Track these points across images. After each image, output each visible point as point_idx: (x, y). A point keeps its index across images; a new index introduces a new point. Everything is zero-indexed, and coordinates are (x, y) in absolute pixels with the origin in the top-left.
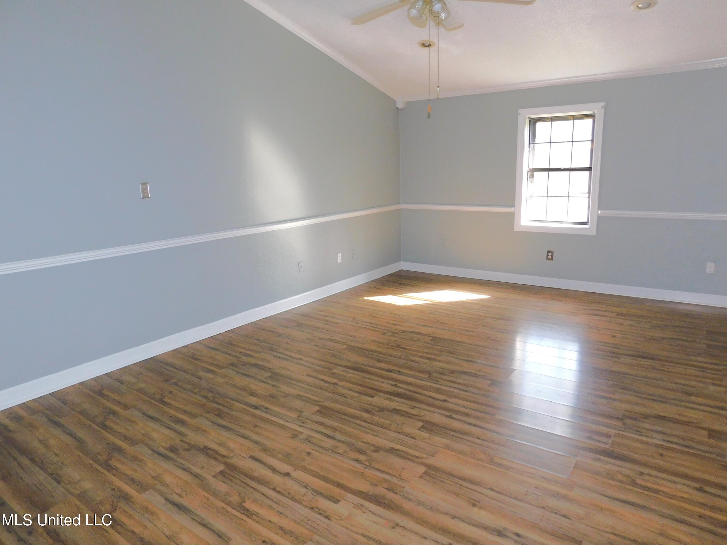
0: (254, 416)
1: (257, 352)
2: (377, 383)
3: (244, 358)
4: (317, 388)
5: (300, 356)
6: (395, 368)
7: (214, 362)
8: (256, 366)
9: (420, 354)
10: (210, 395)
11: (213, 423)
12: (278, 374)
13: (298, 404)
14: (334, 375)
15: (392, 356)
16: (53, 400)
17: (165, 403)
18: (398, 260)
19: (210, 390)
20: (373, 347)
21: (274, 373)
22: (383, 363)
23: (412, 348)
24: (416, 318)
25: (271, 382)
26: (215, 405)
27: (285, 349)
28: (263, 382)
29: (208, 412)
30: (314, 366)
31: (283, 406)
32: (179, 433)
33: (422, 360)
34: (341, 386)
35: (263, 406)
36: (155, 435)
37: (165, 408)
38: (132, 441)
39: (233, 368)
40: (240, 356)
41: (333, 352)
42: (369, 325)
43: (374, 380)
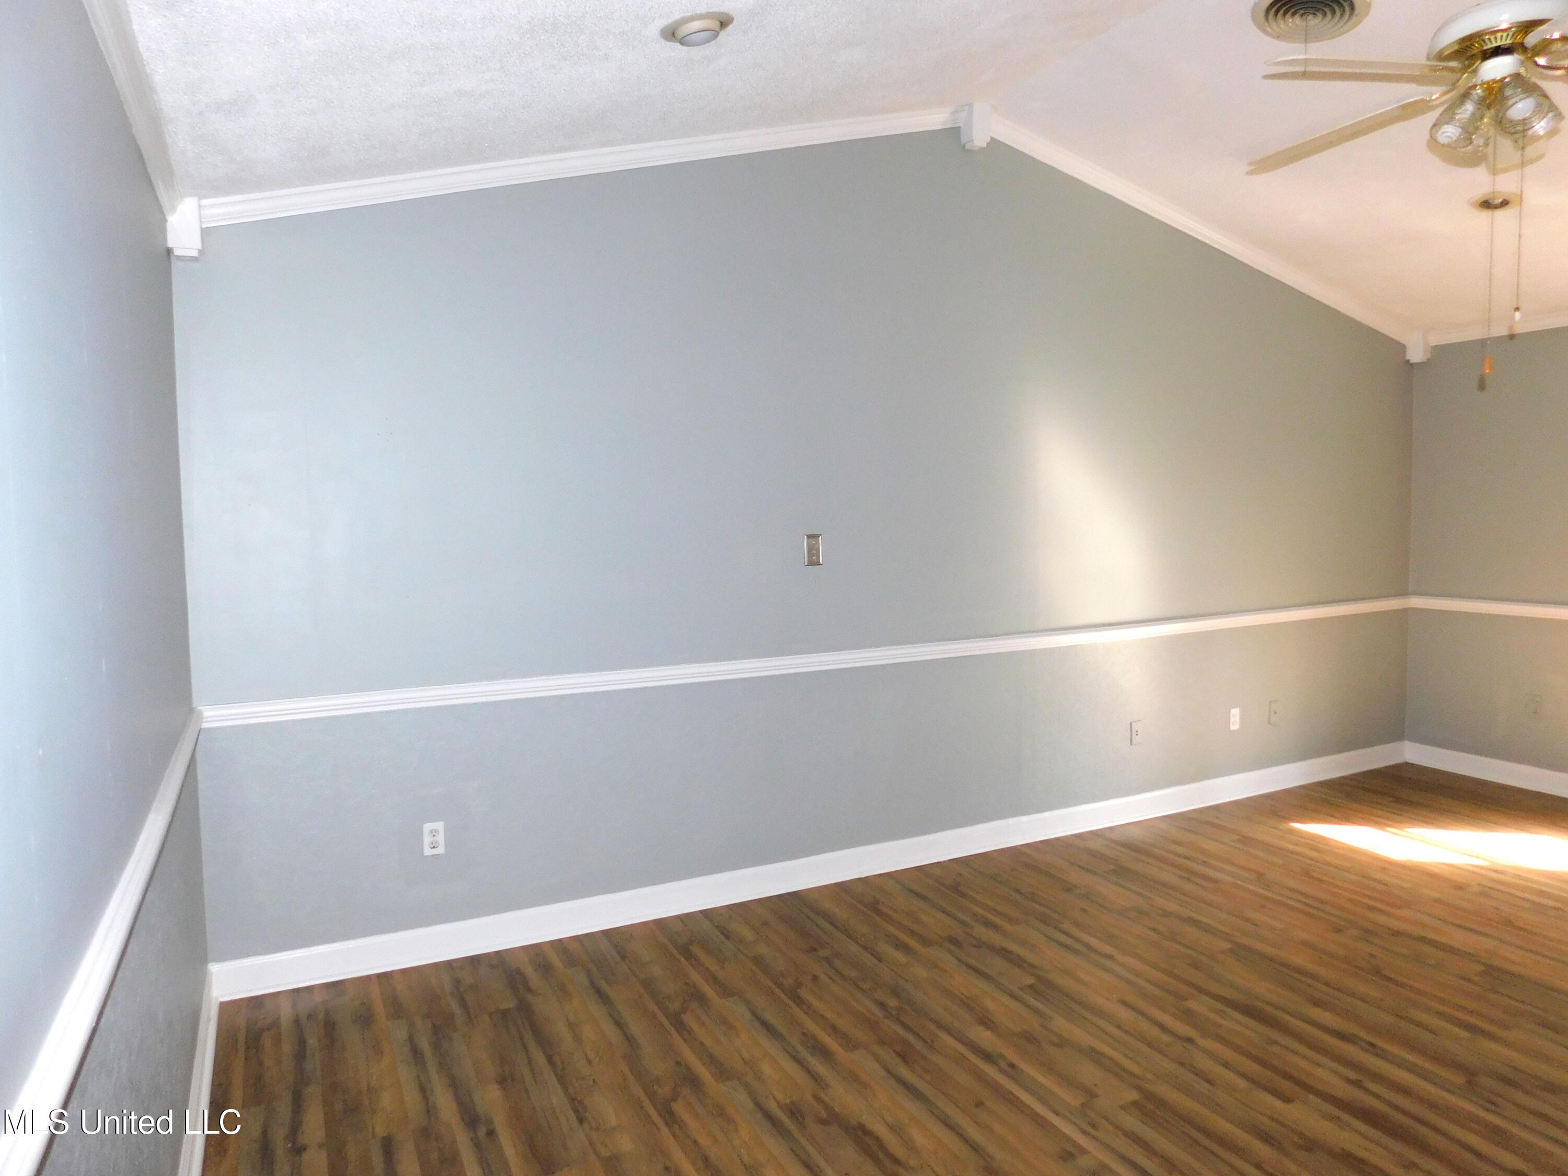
0: (980, 1077)
1: (1010, 920)
2: (1303, 1064)
3: (981, 932)
4: (1139, 1040)
5: (1109, 950)
6: (1362, 1034)
7: (915, 927)
8: (1005, 954)
9: (1441, 1008)
10: (893, 1003)
11: (888, 1071)
12: (1050, 984)
13: (1088, 1073)
14: (1188, 1016)
15: (1353, 995)
16: (605, 946)
17: (799, 1001)
18: (1398, 735)
19: (895, 992)
20: (1300, 960)
21: (1040, 979)
22: (1326, 1010)
23: (1416, 985)
24: (1436, 901)
25: (1031, 1001)
26: (901, 1031)
27: (1076, 924)
28: (1012, 996)
29: (882, 1042)
30: (1141, 982)
31: (1050, 1068)
32: (814, 1077)
33: (1449, 1027)
34: (1205, 1051)
35: (1002, 1056)
36: (767, 1069)
37: (797, 1011)
38: (723, 1072)
39: (953, 948)
40: (972, 923)
41: (1194, 954)
42: (1300, 897)
43: (1296, 1053)
